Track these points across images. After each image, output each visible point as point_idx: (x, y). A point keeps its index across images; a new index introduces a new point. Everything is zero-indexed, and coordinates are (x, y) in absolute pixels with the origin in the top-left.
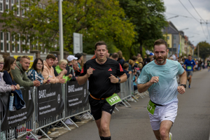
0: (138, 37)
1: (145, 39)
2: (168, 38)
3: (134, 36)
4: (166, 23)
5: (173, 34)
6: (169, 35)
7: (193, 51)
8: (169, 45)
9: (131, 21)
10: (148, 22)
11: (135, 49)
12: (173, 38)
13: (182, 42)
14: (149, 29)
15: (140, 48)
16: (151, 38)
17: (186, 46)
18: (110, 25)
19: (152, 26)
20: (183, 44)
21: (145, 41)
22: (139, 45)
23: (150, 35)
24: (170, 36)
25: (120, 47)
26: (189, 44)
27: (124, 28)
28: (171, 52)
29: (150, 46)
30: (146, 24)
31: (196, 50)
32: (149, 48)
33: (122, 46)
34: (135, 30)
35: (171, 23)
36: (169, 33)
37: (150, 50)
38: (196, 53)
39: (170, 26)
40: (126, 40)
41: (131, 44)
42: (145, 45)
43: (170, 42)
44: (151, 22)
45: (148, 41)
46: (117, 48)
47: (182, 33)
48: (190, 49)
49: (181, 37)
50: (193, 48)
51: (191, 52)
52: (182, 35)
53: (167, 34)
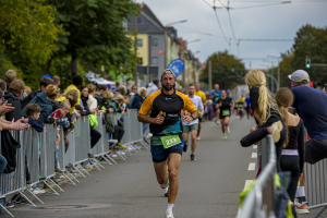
0: (66, 41)
1: (83, 45)
2: (138, 43)
3: (55, 38)
4: (138, 5)
5: (148, 33)
6: (139, 36)
7: (197, 74)
8: (141, 59)
11: (58, 67)
12: (151, 44)
13: (172, 54)
14: (92, 20)
15: (72, 66)
16: (97, 43)
20: (175, 57)
21: (84, 50)
22: (69, 59)
24: (144, 38)
25: (22, 63)
26: (190, 56)
27: (30, 18)
28: (145, 77)
29: (95, 62)
30: (86, 7)
31: (206, 71)
32: (93, 65)
33: (28, 61)
34: (60, 22)
35: (146, 9)
36: (142, 31)
37: (97, 72)
38: (204, 80)
39: (143, 13)
43: (143, 52)
44: (99, 3)
45: (91, 50)
46: (15, 64)
47: (172, 30)
48: (191, 70)
49: (169, 40)
50: (198, 67)
51: (194, 77)
52: (172, 35)
53: (135, 34)
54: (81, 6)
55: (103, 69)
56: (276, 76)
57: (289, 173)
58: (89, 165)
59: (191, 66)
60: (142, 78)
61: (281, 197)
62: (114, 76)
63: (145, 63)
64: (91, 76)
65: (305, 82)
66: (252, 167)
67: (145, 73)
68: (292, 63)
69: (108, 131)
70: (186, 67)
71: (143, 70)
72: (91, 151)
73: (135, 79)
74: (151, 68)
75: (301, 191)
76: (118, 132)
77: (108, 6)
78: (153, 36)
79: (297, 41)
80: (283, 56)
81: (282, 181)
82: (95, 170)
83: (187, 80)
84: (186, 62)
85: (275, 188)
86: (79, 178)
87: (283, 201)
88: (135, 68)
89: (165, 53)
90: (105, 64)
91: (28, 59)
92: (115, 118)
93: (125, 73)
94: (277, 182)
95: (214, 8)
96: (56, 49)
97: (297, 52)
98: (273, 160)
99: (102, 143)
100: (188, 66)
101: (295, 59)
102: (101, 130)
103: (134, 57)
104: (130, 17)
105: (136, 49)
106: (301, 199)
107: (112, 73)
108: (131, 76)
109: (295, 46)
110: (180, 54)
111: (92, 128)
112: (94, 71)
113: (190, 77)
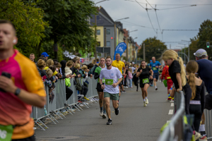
0: (50, 32)
1: (62, 34)
2: (97, 33)
3: (43, 28)
4: (97, 8)
5: (104, 26)
6: (98, 28)
7: (136, 53)
8: (99, 42)
9: (38, 6)
10: (67, 6)
11: (45, 48)
12: (106, 33)
13: (120, 39)
14: (67, 18)
15: (54, 47)
16: (71, 32)
18: (5, 10)
19: (72, 13)
20: (121, 41)
21: (62, 37)
22: (53, 43)
23: (70, 28)
24: (101, 29)
26: (131, 41)
27: (27, 15)
28: (102, 54)
30: (63, 10)
31: (141, 50)
32: (68, 47)
33: (26, 44)
34: (45, 19)
35: (102, 10)
36: (100, 25)
38: (140, 56)
39: (100, 13)
41: (39, 42)
43: (100, 38)
44: (71, 7)
47: (119, 24)
48: (132, 50)
49: (117, 30)
50: (136, 48)
51: (134, 54)
52: (120, 27)
53: (95, 27)
54: (60, 8)
55: (74, 49)
56: (187, 54)
57: (193, 115)
58: (65, 111)
59: (131, 47)
60: (100, 55)
61: (188, 131)
62: (82, 54)
63: (102, 45)
64: (67, 54)
65: (204, 56)
66: (171, 112)
67: (102, 52)
68: (198, 45)
69: (77, 89)
70: (129, 48)
71: (101, 50)
72: (66, 102)
73: (95, 56)
74: (105, 48)
75: (203, 128)
76: (83, 90)
77: (78, 9)
78: (107, 28)
79: (200, 31)
80: (191, 40)
81: (189, 120)
82: (69, 114)
83: (129, 56)
84: (129, 44)
85: (184, 125)
86: (58, 120)
87: (189, 134)
88: (95, 48)
89: (115, 39)
90: (76, 46)
91: (25, 43)
92: (82, 81)
93: (88, 52)
94: (185, 121)
95: (147, 9)
96: (44, 36)
97: (201, 38)
98: (182, 107)
99: (74, 97)
100: (130, 47)
101: (200, 43)
102: (73, 88)
103: (95, 41)
104: (92, 16)
105: (96, 36)
106: (202, 133)
107: (80, 52)
108: (93, 53)
109: (199, 34)
110: (124, 40)
111: (67, 87)
112: (68, 51)
113: (131, 54)
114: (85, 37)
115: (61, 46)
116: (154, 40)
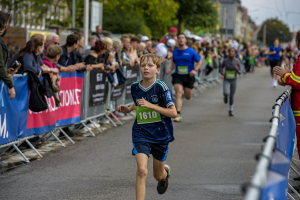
17: (244, 25)
23: (195, 8)
40: (164, 14)
42: (187, 23)
114: (210, 18)
115: (185, 26)
116: (275, 20)
